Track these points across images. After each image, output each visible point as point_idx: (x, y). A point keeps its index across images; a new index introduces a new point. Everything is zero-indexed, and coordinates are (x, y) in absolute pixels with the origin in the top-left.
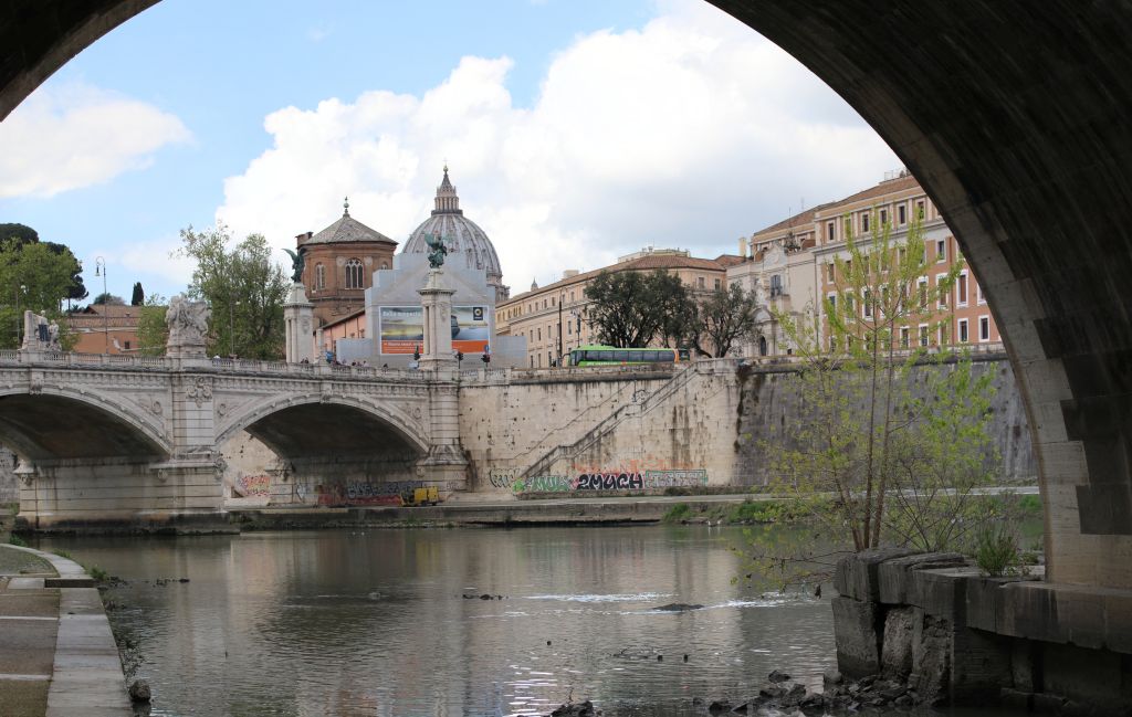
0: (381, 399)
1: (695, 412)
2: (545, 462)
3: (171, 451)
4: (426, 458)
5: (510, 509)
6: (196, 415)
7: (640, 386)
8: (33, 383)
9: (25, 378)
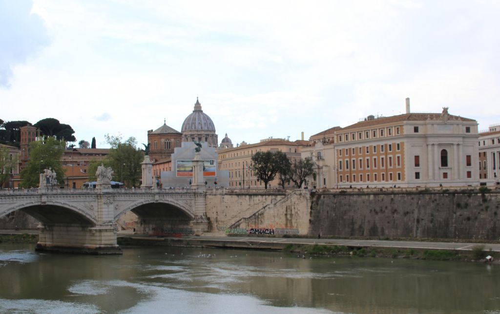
0: (177, 200)
1: (295, 208)
2: (238, 223)
3: (97, 224)
4: (193, 220)
5: (225, 242)
6: (107, 210)
7: (274, 197)
8: (42, 201)
9: (40, 199)
